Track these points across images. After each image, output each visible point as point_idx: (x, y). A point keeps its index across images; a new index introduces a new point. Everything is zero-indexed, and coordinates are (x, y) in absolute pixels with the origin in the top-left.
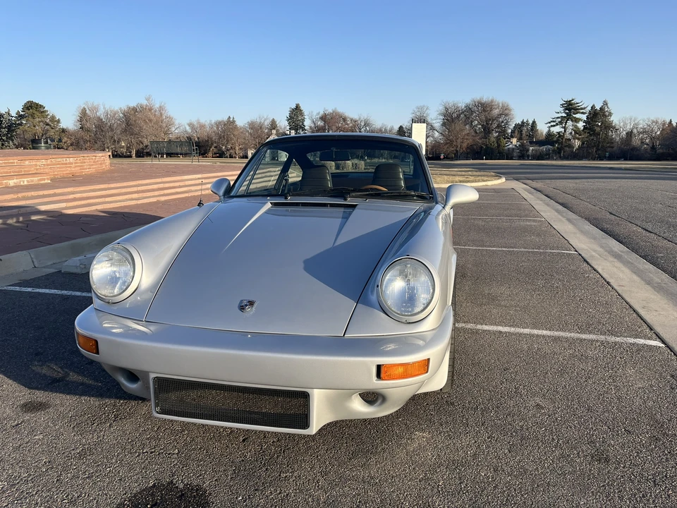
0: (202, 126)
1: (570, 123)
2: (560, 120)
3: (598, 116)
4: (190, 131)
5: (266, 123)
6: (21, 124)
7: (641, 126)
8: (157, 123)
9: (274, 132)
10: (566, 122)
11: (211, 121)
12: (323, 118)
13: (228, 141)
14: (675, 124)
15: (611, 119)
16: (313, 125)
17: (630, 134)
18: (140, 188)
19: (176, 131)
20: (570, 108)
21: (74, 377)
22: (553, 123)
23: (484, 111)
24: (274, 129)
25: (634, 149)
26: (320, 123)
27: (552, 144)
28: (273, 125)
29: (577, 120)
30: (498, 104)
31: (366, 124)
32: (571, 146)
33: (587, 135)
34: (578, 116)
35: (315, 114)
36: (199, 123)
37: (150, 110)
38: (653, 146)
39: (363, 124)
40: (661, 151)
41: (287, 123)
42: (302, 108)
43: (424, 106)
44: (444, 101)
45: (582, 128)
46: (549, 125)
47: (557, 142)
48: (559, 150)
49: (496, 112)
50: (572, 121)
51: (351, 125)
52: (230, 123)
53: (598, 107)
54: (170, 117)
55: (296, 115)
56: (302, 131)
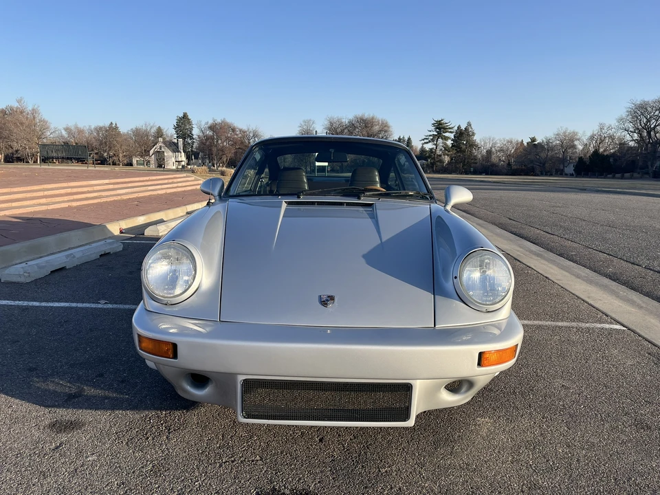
0: (81, 132)
1: (440, 141)
2: (432, 137)
3: (463, 135)
4: (66, 136)
5: (152, 131)
7: (499, 145)
8: (29, 126)
9: (161, 139)
10: (437, 140)
11: (90, 126)
12: (212, 128)
13: (110, 148)
14: (526, 144)
15: (475, 139)
16: (201, 134)
17: (489, 152)
18: (46, 193)
19: (51, 136)
20: (440, 127)
21: (90, 391)
22: (427, 140)
23: (366, 127)
24: (161, 137)
25: (493, 165)
26: (209, 133)
27: (426, 159)
28: (159, 133)
29: (446, 138)
30: (378, 121)
31: (255, 136)
32: (442, 161)
33: (455, 151)
34: (447, 134)
35: (203, 123)
36: (76, 128)
37: (22, 112)
38: (509, 163)
39: (252, 135)
40: (515, 167)
41: (174, 132)
42: (190, 117)
43: (310, 120)
44: (330, 116)
45: (451, 145)
46: (423, 142)
47: (429, 157)
48: (433, 164)
49: (376, 128)
50: (442, 139)
51: (240, 135)
52: (112, 130)
53: (463, 128)
54: (44, 121)
55: (183, 124)
56: (191, 139)
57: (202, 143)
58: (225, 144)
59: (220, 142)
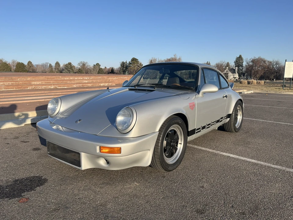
5: (224, 64)
6: (130, 66)
9: (227, 68)
12: (253, 61)
16: (247, 65)
26: (251, 64)
28: (228, 65)
35: (249, 59)
37: (175, 60)
39: (275, 64)
42: (242, 57)
51: (268, 64)
52: (208, 64)
55: (239, 60)
56: (242, 67)
57: (247, 69)
58: (259, 68)
59: (256, 68)
